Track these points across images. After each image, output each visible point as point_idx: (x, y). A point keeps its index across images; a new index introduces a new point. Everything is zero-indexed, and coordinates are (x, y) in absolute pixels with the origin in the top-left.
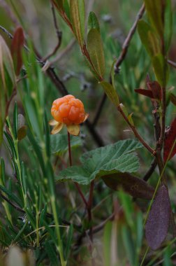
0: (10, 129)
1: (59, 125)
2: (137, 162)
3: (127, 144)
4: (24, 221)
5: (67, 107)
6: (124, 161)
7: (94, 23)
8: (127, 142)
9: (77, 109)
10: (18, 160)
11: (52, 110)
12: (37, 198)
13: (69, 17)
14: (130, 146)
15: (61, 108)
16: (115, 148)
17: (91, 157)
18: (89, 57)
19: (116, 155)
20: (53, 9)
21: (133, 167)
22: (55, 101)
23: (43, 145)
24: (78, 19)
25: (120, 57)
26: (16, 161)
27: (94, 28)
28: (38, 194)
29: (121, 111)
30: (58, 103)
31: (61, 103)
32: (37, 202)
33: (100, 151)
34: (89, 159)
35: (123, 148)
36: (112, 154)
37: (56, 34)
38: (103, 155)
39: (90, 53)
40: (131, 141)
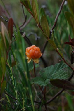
0: (8, 63)
1: (30, 59)
2: (66, 74)
3: (60, 65)
4: (17, 104)
5: (33, 51)
6: (60, 74)
7: (43, 13)
8: (60, 64)
9: (38, 52)
10: (12, 76)
11: (26, 53)
12: (23, 95)
13: (31, 11)
14: (62, 66)
15: (30, 51)
16: (55, 67)
17: (44, 72)
18: (42, 29)
19: (55, 70)
20: (22, 6)
21: (65, 77)
22: (27, 49)
23: (26, 73)
24: (36, 12)
25: (54, 26)
26: (11, 77)
27: (43, 15)
28: (24, 94)
29: (58, 52)
30: (29, 49)
31: (30, 49)
32: (23, 97)
33: (48, 68)
34: (43, 72)
35: (58, 67)
36: (54, 70)
37: (24, 17)
38: (49, 71)
39: (42, 27)
40: (62, 64)
